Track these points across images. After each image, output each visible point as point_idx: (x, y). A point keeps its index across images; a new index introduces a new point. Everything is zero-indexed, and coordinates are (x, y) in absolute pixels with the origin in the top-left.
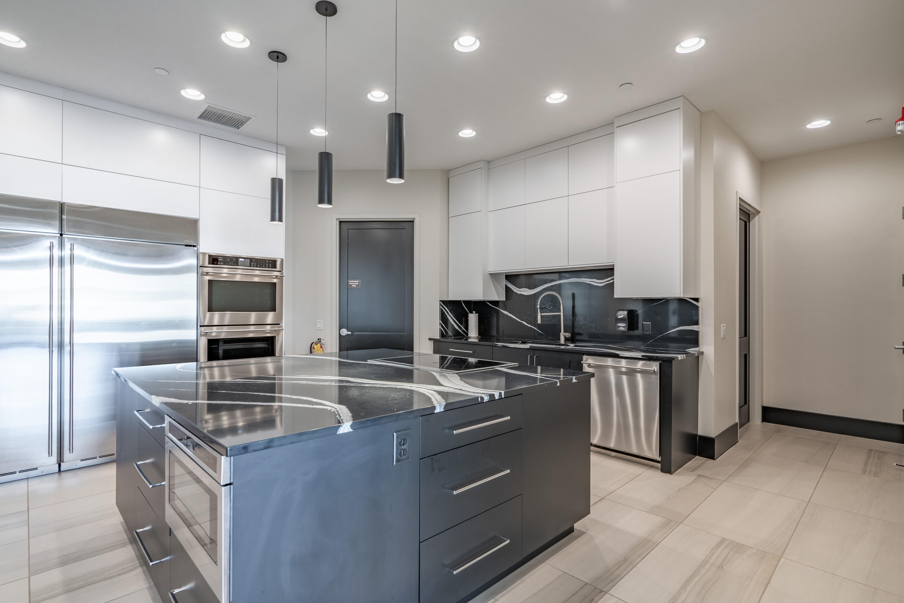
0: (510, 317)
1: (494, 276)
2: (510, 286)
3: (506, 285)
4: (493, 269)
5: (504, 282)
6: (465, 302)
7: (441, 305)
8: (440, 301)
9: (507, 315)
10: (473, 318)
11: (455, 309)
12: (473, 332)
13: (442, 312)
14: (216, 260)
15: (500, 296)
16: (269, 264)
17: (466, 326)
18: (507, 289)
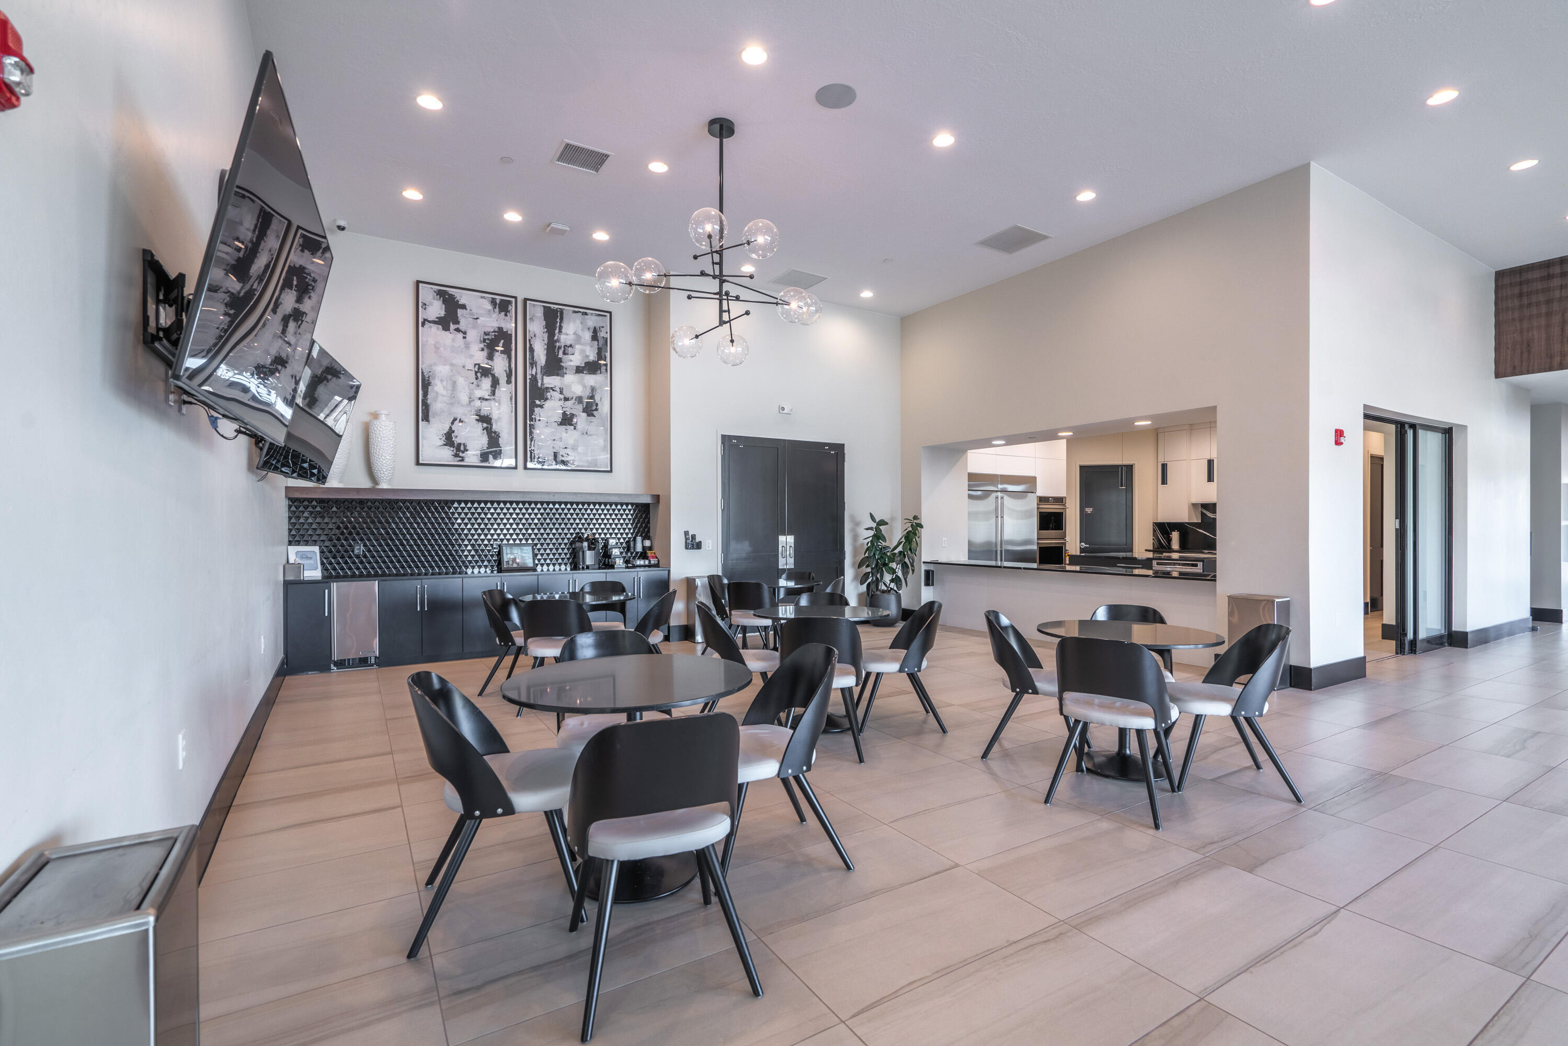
0: (1205, 534)
1: (1194, 505)
2: (1205, 512)
3: (1201, 511)
4: (1194, 501)
5: (1200, 509)
6: (1168, 523)
7: (1153, 525)
8: (1153, 523)
9: (1203, 533)
10: (1175, 536)
11: (1163, 529)
12: (1175, 545)
13: (1154, 531)
14: (1042, 500)
15: (1197, 519)
16: (1060, 500)
17: (1169, 540)
18: (1203, 514)
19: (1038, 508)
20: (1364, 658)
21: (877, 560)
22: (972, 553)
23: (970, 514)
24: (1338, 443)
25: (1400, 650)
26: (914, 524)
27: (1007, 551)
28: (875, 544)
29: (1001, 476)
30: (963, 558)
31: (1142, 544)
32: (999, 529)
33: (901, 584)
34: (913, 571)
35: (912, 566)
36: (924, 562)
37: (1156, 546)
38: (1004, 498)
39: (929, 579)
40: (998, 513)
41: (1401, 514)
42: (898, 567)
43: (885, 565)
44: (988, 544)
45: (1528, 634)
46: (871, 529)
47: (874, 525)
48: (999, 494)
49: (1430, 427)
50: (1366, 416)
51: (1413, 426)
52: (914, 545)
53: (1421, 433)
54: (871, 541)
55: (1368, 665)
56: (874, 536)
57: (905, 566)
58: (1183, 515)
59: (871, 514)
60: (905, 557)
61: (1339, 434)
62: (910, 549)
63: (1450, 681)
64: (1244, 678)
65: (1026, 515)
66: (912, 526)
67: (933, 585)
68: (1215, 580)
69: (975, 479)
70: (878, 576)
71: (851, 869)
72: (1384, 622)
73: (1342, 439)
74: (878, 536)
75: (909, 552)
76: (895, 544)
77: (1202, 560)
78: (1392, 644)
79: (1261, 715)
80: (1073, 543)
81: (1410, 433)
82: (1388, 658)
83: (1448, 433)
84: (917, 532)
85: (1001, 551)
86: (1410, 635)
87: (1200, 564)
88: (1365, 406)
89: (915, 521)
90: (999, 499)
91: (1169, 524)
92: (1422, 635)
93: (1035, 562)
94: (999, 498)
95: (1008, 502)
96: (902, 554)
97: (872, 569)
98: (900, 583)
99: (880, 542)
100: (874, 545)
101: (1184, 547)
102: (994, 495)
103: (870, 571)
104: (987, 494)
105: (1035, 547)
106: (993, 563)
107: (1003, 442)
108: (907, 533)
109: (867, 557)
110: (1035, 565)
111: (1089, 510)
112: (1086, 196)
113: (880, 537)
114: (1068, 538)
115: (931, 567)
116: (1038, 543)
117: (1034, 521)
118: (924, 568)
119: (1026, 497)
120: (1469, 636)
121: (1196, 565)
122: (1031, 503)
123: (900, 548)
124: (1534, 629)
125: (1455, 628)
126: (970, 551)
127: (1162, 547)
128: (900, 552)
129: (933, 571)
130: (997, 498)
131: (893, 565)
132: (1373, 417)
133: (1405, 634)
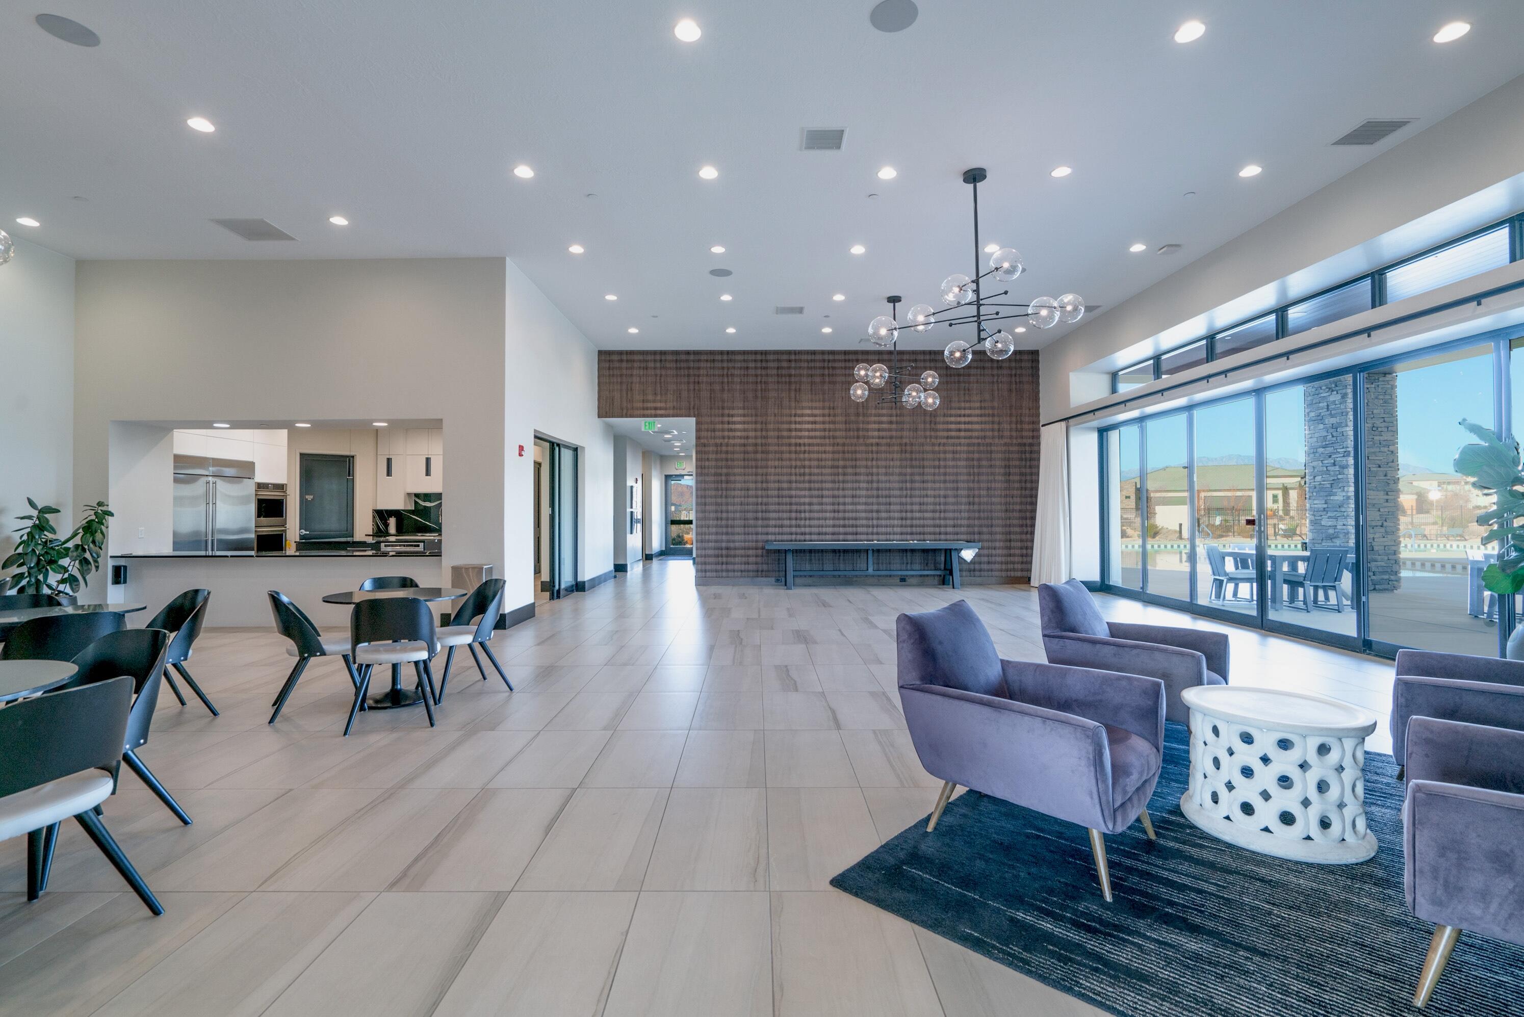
0: (417, 520)
1: (409, 494)
2: (417, 500)
3: (415, 500)
4: (410, 491)
5: (414, 498)
6: (385, 510)
7: (373, 512)
8: (374, 509)
9: (415, 519)
10: (392, 521)
11: (382, 515)
12: (392, 529)
13: (374, 517)
14: (260, 486)
15: (411, 507)
16: (281, 487)
17: (387, 525)
18: (416, 503)
19: (256, 495)
20: (534, 603)
21: (39, 556)
22: (176, 545)
23: (176, 499)
24: (521, 455)
25: (552, 598)
26: (100, 511)
27: (219, 541)
28: (37, 537)
29: (213, 459)
30: (168, 550)
31: (363, 528)
32: (211, 516)
33: (78, 585)
34: (97, 567)
35: (96, 561)
36: (111, 557)
37: (375, 531)
38: (217, 483)
39: (119, 575)
40: (209, 499)
41: (552, 505)
42: (72, 564)
43: (52, 562)
44: (197, 533)
45: (613, 580)
46: (30, 517)
47: (35, 513)
48: (210, 479)
49: (567, 447)
50: (536, 437)
51: (558, 445)
52: (98, 536)
53: (562, 449)
54: (28, 534)
55: (536, 609)
56: (35, 526)
57: (84, 562)
58: (399, 503)
59: (28, 499)
60: (85, 552)
61: (521, 448)
62: (94, 542)
63: (577, 612)
64: (478, 618)
65: (244, 500)
66: (96, 514)
67: (125, 582)
68: (441, 556)
69: (180, 461)
70: (41, 577)
71: (189, 823)
72: (543, 580)
73: (523, 453)
74: (41, 526)
75: (91, 545)
76: (69, 534)
77: (423, 541)
78: (548, 594)
79: (490, 639)
80: (293, 530)
81: (557, 449)
82: (546, 603)
83: (576, 450)
84: (104, 521)
85: (212, 541)
86: (557, 587)
87: (422, 545)
88: (535, 431)
89: (100, 508)
90: (211, 485)
91: (387, 511)
92: (563, 586)
93: (253, 550)
94: (211, 483)
95: (222, 486)
96: (80, 547)
97: (30, 568)
98: (76, 583)
99: (45, 535)
100: (33, 537)
101: (400, 530)
102: (204, 479)
103: (27, 570)
104: (194, 478)
105: (253, 536)
106: (203, 553)
107: (228, 426)
108: (87, 523)
109: (19, 554)
110: (253, 553)
111: (309, 497)
112: (339, 221)
113: (43, 527)
114: (287, 526)
115: (122, 562)
116: (256, 531)
117: (252, 508)
118: (111, 563)
119: (241, 482)
120: (586, 584)
121: (418, 546)
122: (248, 488)
123: (77, 540)
124: (615, 577)
125: (579, 580)
126: (174, 543)
127: (380, 532)
128: (77, 547)
129: (125, 567)
130: (208, 483)
131: (65, 562)
132: (539, 438)
133: (554, 586)
